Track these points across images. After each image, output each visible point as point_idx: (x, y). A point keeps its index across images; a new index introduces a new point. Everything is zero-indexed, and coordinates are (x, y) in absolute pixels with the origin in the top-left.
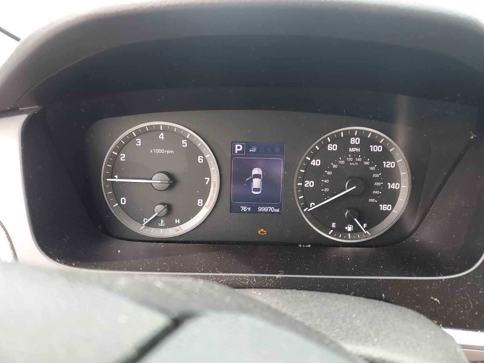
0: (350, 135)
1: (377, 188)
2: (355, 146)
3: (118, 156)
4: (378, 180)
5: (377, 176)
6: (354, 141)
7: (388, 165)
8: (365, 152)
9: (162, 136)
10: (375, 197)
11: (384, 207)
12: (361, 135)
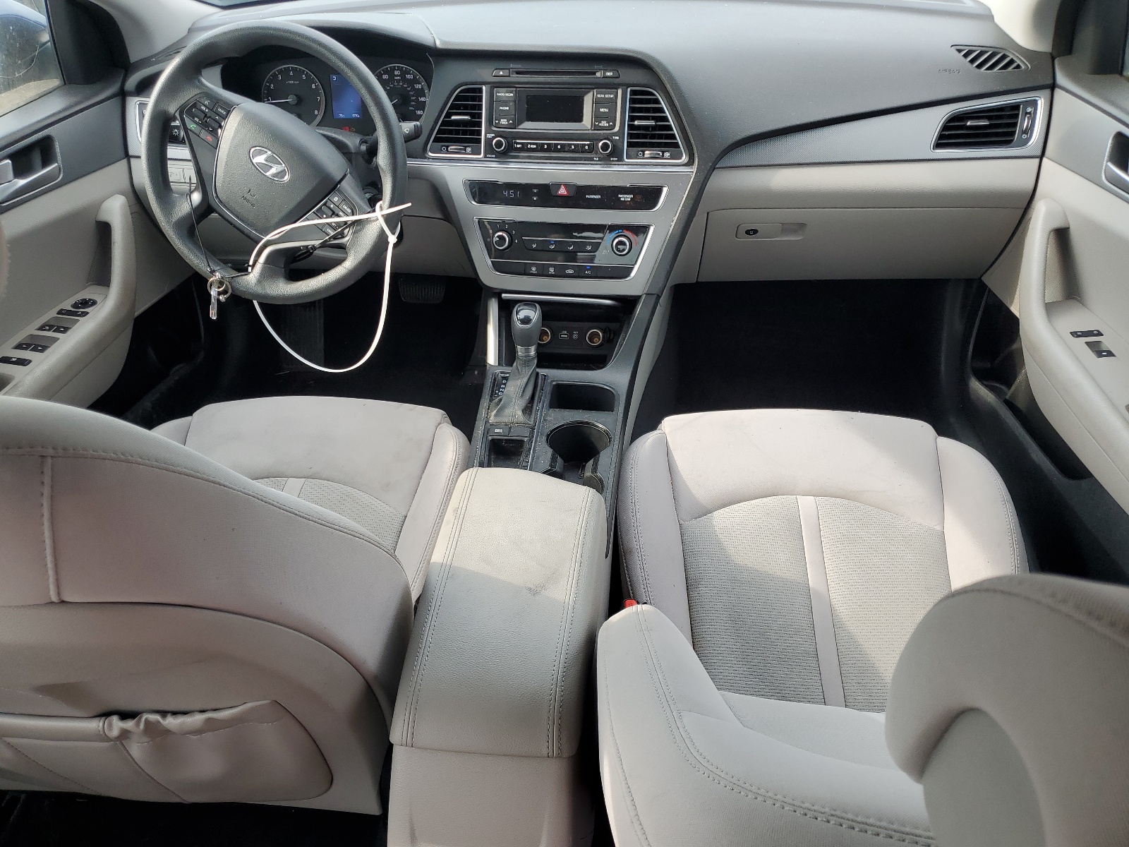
0: (393, 69)
1: (413, 101)
2: (397, 76)
3: (270, 86)
4: (413, 96)
5: (412, 93)
6: (396, 73)
7: (418, 86)
8: (404, 79)
9: (291, 73)
10: (412, 106)
11: (419, 112)
12: (399, 68)
